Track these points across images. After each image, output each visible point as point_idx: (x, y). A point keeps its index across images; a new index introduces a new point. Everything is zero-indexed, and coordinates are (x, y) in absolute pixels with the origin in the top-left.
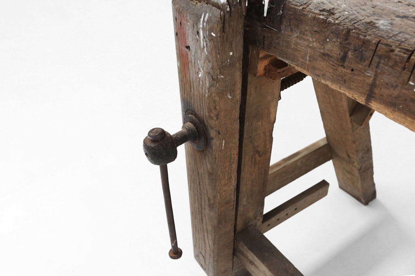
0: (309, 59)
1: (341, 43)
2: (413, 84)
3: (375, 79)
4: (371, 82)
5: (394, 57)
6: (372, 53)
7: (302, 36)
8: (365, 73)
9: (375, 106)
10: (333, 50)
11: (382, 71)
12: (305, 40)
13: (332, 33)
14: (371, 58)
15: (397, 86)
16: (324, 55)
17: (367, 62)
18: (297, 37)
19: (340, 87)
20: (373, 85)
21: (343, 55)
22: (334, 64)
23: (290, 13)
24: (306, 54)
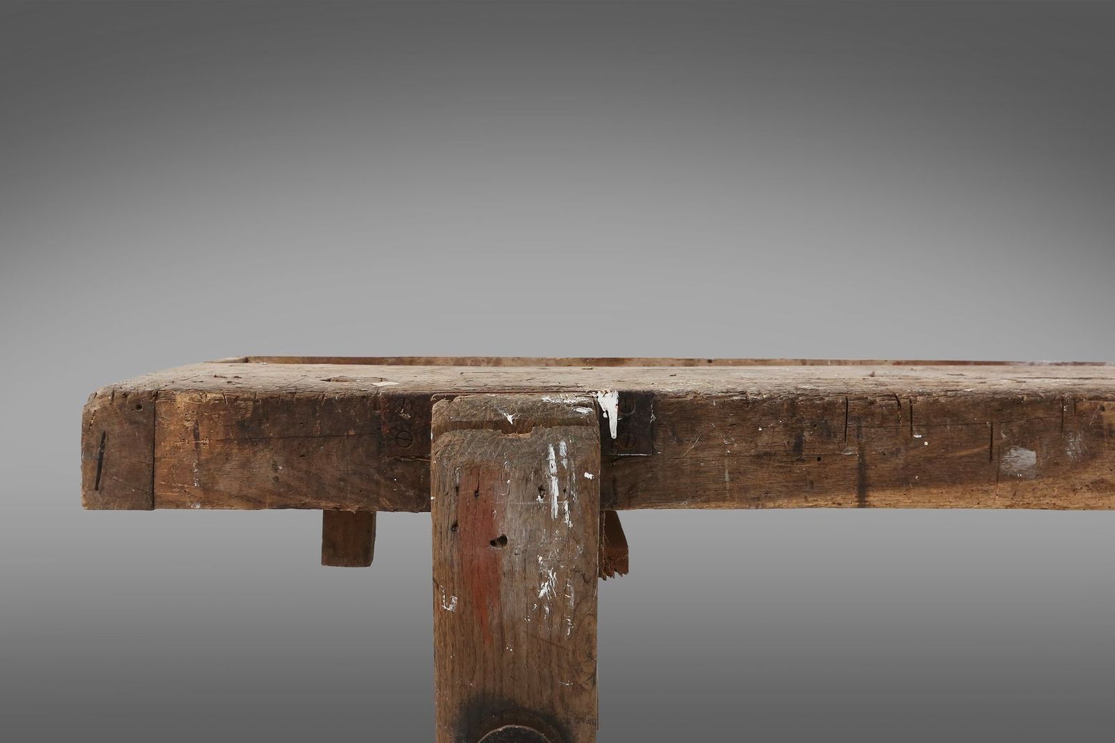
0: (729, 478)
1: (785, 425)
2: (920, 436)
3: (862, 456)
4: (857, 462)
5: (878, 410)
6: (843, 418)
7: (704, 443)
8: (842, 453)
9: (876, 499)
10: (775, 443)
11: (868, 438)
12: (712, 447)
13: (764, 415)
14: (844, 426)
15: (898, 450)
16: (762, 458)
17: (840, 436)
18: (696, 449)
19: (805, 497)
20: (862, 467)
21: (795, 443)
22: (783, 464)
23: (671, 413)
24: (722, 472)
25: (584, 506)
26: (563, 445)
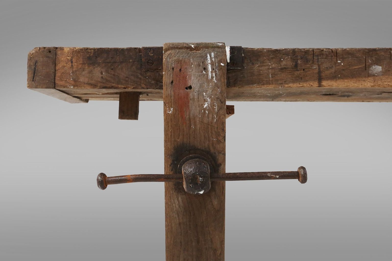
0: (271, 76)
1: (291, 58)
2: (340, 62)
3: (319, 69)
4: (318, 71)
5: (325, 53)
6: (312, 55)
7: (262, 64)
8: (312, 68)
9: (325, 83)
10: (288, 64)
11: (321, 62)
12: (265, 66)
13: (284, 55)
14: (312, 58)
15: (332, 67)
16: (283, 70)
17: (311, 62)
18: (259, 66)
19: (299, 83)
20: (320, 72)
21: (295, 64)
22: (291, 72)
23: (249, 54)
24: (268, 74)
25: (221, 75)
26: (213, 54)
